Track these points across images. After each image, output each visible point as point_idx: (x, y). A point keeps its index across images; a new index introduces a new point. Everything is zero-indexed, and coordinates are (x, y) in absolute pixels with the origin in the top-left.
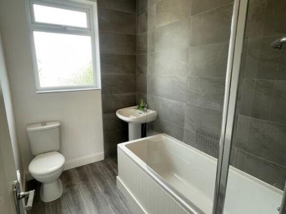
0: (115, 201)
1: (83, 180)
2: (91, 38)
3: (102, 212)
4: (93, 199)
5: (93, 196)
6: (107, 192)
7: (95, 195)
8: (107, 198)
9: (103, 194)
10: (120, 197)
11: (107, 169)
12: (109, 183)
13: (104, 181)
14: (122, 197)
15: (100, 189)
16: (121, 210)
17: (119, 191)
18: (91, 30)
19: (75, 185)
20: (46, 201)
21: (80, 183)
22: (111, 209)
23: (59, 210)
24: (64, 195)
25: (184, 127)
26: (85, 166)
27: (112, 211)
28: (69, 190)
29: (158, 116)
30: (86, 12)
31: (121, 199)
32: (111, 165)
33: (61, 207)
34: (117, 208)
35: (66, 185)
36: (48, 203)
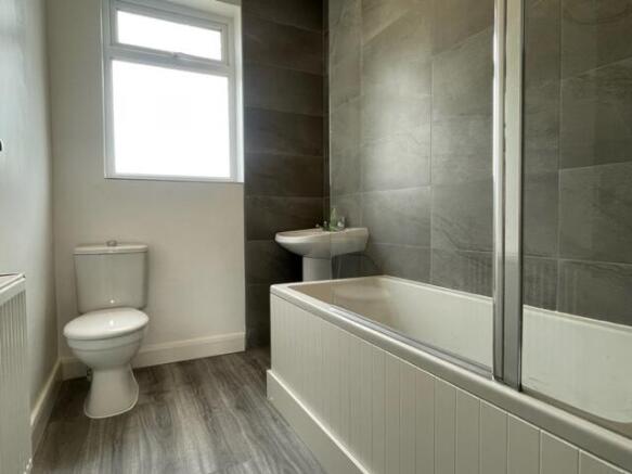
0: (257, 424)
1: (190, 383)
2: (229, 80)
3: (223, 442)
4: (206, 418)
5: (207, 412)
6: (242, 405)
7: (210, 411)
8: (240, 418)
9: (231, 411)
10: (273, 418)
11: (249, 367)
12: (250, 392)
13: (238, 388)
14: (276, 417)
15: (225, 401)
16: (270, 441)
17: (272, 405)
18: (228, 64)
19: (168, 391)
20: (93, 416)
21: (180, 389)
22: (245, 437)
23: (119, 434)
24: (138, 407)
25: (429, 245)
26: (200, 360)
27: (248, 441)
28: (153, 399)
29: (370, 240)
30: (221, 31)
31: (275, 420)
32: (259, 361)
33: (125, 429)
34: (261, 437)
35: (147, 391)
36: (98, 420)
